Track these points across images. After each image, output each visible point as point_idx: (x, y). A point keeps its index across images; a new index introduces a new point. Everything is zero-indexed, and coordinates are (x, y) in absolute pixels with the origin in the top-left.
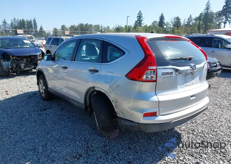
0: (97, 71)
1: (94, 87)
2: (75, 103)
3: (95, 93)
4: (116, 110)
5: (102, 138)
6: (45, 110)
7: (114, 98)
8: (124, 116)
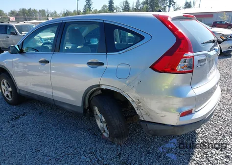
0: (102, 64)
1: (99, 85)
2: (66, 107)
3: (100, 92)
4: (138, 112)
5: (111, 146)
6: (17, 118)
7: (135, 97)
8: (152, 119)
